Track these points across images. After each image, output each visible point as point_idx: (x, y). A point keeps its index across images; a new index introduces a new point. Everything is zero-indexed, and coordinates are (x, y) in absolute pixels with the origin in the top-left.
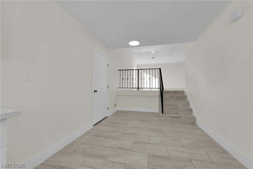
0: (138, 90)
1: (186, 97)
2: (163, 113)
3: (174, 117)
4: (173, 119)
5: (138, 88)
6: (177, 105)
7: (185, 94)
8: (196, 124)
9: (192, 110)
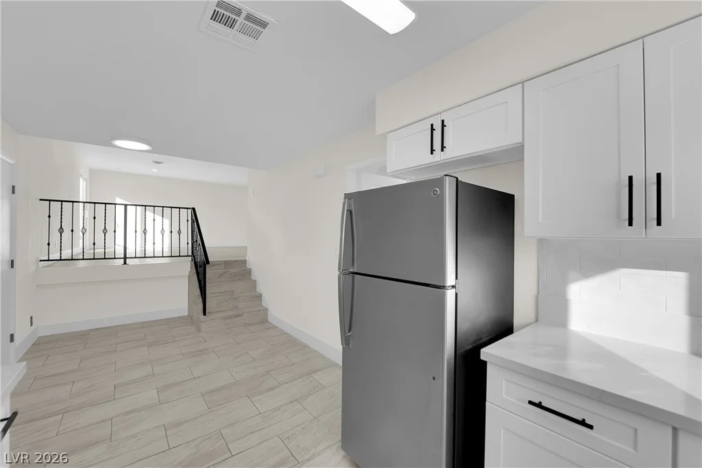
0: (125, 263)
1: (249, 272)
2: (205, 314)
3: (231, 317)
4: (227, 321)
5: (125, 258)
6: (232, 291)
7: (248, 266)
8: (269, 320)
9: (261, 296)
